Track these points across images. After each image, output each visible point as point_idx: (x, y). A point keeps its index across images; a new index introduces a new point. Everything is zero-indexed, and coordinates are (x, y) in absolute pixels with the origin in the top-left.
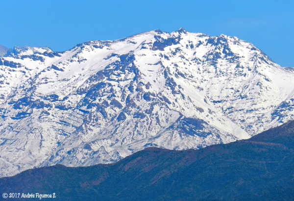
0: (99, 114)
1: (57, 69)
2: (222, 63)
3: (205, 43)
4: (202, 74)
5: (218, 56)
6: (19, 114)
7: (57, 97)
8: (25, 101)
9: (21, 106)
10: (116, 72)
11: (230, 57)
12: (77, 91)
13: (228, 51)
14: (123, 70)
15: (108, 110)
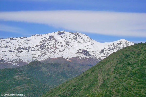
0: (46, 51)
1: (28, 40)
2: (78, 39)
3: (72, 34)
4: (73, 42)
5: (77, 37)
6: (19, 52)
7: (30, 47)
8: (20, 48)
9: (19, 50)
10: (48, 40)
11: (80, 38)
12: (36, 46)
13: (79, 36)
14: (51, 39)
15: (49, 50)
